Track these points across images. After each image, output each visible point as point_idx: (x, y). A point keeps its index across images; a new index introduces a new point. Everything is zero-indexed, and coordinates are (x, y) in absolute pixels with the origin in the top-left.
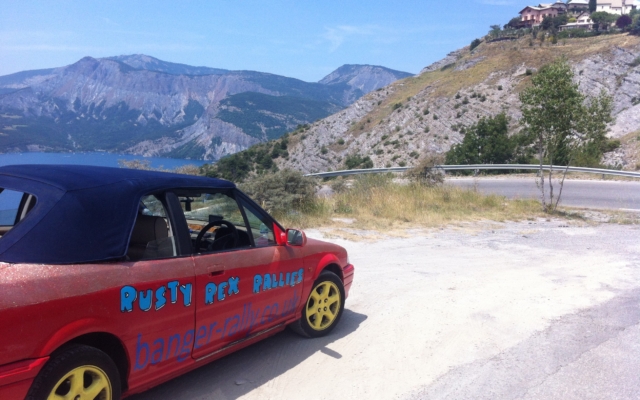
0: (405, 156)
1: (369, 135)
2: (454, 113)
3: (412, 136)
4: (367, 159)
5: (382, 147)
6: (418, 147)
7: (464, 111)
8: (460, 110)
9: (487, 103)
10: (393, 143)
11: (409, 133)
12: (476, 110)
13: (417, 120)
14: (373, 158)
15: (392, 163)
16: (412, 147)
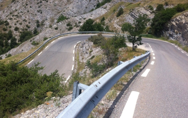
0: (21, 21)
1: (4, 12)
2: (37, 6)
3: (23, 13)
4: (6, 21)
5: (11, 17)
6: (26, 18)
7: (41, 5)
8: (39, 5)
9: (48, 3)
10: (16, 16)
11: (21, 12)
12: (45, 5)
13: (24, 7)
14: (9, 21)
15: (17, 23)
16: (23, 18)
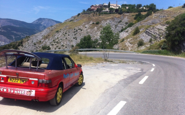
0: (60, 46)
1: (49, 40)
2: (74, 34)
3: (62, 40)
4: (49, 47)
5: (53, 43)
6: (64, 43)
7: (77, 33)
8: (75, 33)
9: (82, 31)
10: (57, 42)
11: (61, 39)
12: (80, 33)
13: (63, 36)
14: (51, 46)
15: (56, 48)
16: (62, 43)
